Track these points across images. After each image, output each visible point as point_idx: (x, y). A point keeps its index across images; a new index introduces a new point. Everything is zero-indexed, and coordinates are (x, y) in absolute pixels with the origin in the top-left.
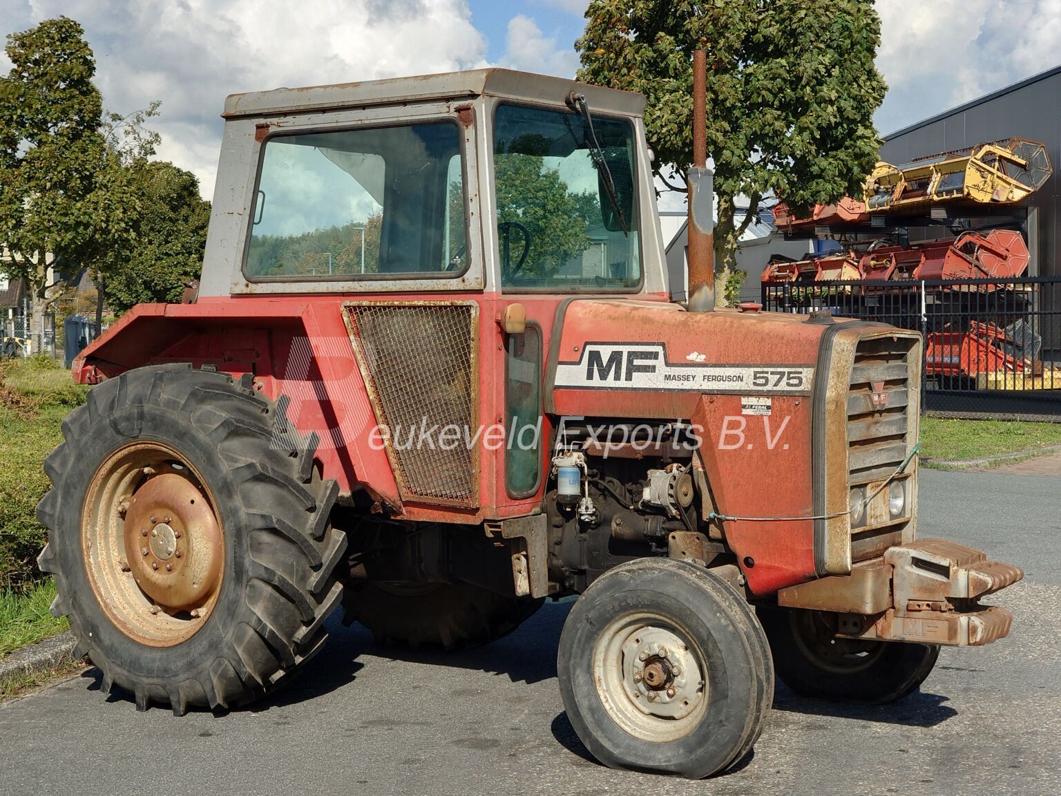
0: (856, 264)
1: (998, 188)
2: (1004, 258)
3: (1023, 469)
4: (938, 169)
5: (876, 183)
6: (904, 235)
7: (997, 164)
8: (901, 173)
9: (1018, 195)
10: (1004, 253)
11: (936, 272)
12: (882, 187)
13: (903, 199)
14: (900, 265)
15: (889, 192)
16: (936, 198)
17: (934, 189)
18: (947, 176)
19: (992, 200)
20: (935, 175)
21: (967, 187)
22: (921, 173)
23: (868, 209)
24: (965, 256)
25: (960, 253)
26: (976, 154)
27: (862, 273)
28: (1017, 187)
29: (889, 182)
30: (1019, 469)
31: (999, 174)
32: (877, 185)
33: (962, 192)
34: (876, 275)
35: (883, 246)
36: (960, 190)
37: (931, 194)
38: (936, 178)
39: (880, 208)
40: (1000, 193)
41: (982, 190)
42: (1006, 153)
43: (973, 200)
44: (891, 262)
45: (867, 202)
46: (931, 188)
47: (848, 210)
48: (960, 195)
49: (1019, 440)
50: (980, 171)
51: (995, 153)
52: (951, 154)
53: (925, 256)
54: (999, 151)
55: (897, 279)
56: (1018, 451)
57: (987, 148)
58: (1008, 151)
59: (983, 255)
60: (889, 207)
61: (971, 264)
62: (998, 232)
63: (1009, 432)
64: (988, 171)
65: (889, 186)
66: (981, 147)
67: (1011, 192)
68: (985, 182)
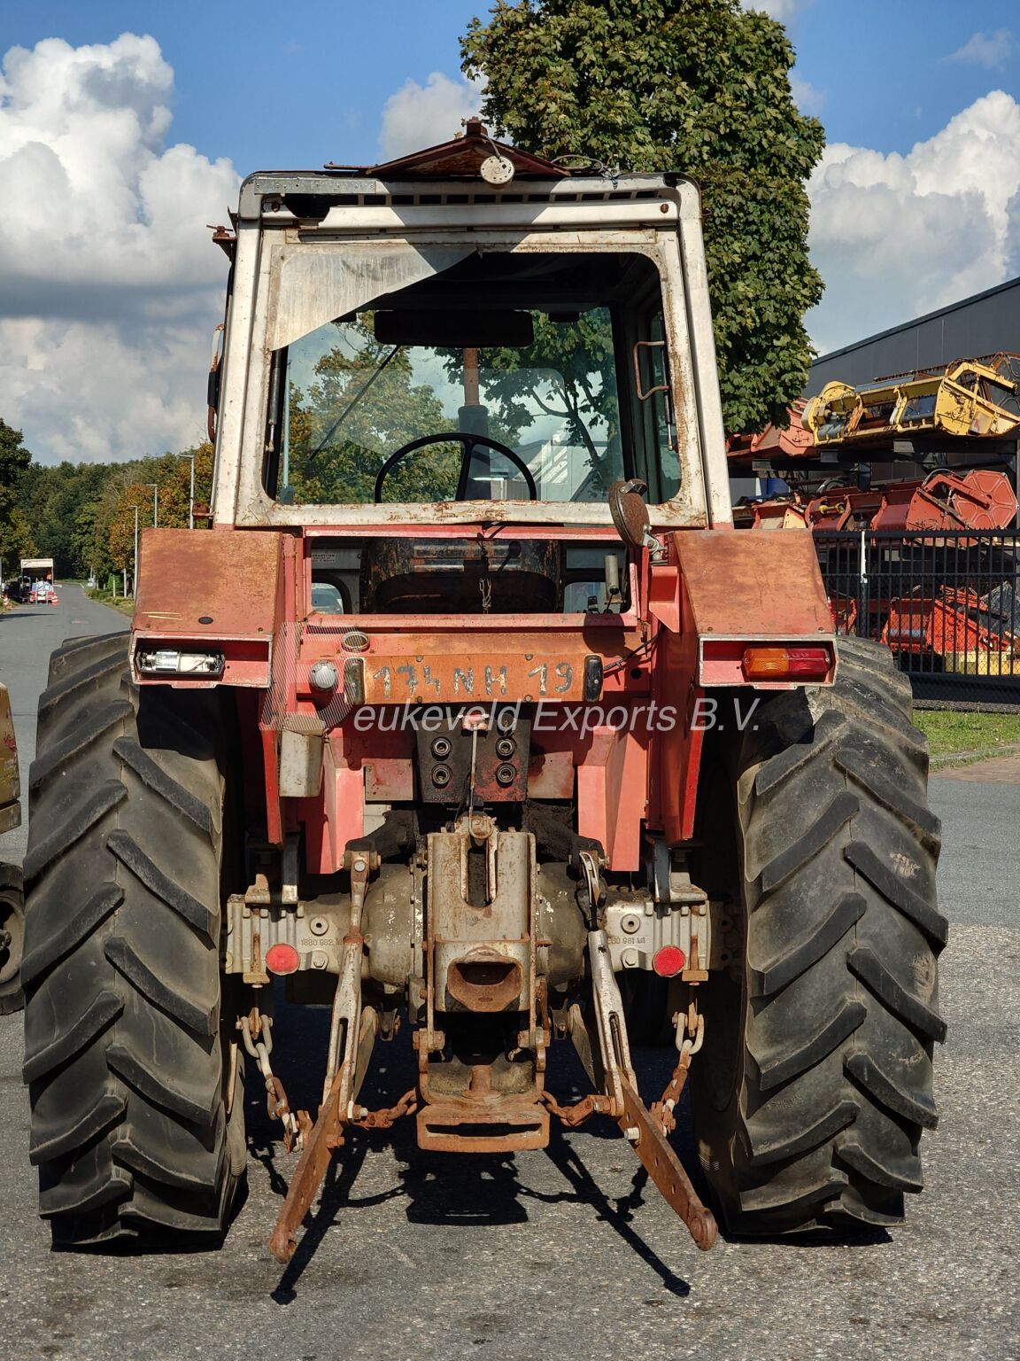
0: (802, 511)
1: (978, 418)
2: (986, 507)
3: (971, 773)
4: (905, 392)
5: (827, 408)
6: (866, 473)
7: (977, 387)
8: (858, 397)
9: (1003, 426)
10: (985, 500)
11: (900, 521)
12: (834, 414)
13: (861, 429)
14: (856, 511)
15: (844, 421)
16: (900, 429)
17: (898, 418)
18: (915, 401)
19: (970, 432)
20: (900, 399)
21: (939, 415)
22: (883, 397)
23: (817, 442)
24: (935, 500)
25: (930, 497)
26: (951, 373)
27: (809, 522)
28: (1002, 416)
29: (844, 407)
30: (965, 772)
31: (980, 399)
32: (828, 411)
33: (933, 422)
34: (826, 524)
35: (837, 487)
36: (930, 420)
37: (894, 424)
38: (902, 403)
39: (831, 441)
40: (980, 424)
41: (958, 419)
42: (990, 374)
43: (945, 432)
44: (844, 507)
45: (815, 433)
46: (895, 417)
47: (793, 442)
48: (930, 426)
49: (971, 736)
50: (956, 396)
51: (974, 373)
52: (923, 373)
53: (886, 500)
54: (979, 370)
55: (851, 529)
56: (969, 750)
57: (965, 366)
58: (991, 370)
59: (959, 502)
60: (842, 439)
61: (944, 511)
62: (978, 473)
63: (961, 726)
64: (966, 395)
65: (843, 413)
66: (959, 365)
67: (995, 422)
68: (962, 409)
